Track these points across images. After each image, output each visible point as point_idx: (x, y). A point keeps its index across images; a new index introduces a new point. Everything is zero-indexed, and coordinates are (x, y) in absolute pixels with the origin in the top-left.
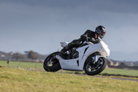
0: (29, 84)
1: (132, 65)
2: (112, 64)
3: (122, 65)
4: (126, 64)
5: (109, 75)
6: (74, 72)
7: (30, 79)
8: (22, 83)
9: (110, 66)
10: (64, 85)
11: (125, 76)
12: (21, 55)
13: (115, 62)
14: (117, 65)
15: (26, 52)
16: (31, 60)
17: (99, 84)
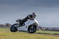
0: (7, 37)
1: (51, 29)
2: (42, 29)
3: (47, 29)
4: (48, 29)
5: (41, 33)
6: (26, 32)
7: (7, 35)
8: (4, 37)
9: (42, 30)
10: (22, 38)
11: (48, 34)
12: (3, 25)
13: (44, 28)
14: (45, 29)
15: (5, 24)
16: (8, 27)
17: (37, 37)
